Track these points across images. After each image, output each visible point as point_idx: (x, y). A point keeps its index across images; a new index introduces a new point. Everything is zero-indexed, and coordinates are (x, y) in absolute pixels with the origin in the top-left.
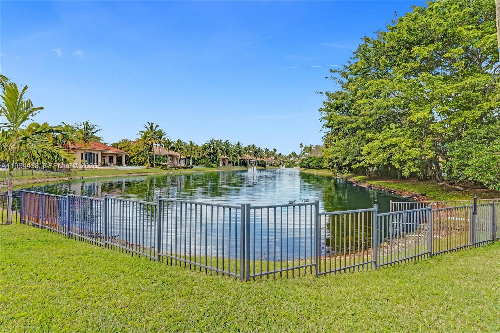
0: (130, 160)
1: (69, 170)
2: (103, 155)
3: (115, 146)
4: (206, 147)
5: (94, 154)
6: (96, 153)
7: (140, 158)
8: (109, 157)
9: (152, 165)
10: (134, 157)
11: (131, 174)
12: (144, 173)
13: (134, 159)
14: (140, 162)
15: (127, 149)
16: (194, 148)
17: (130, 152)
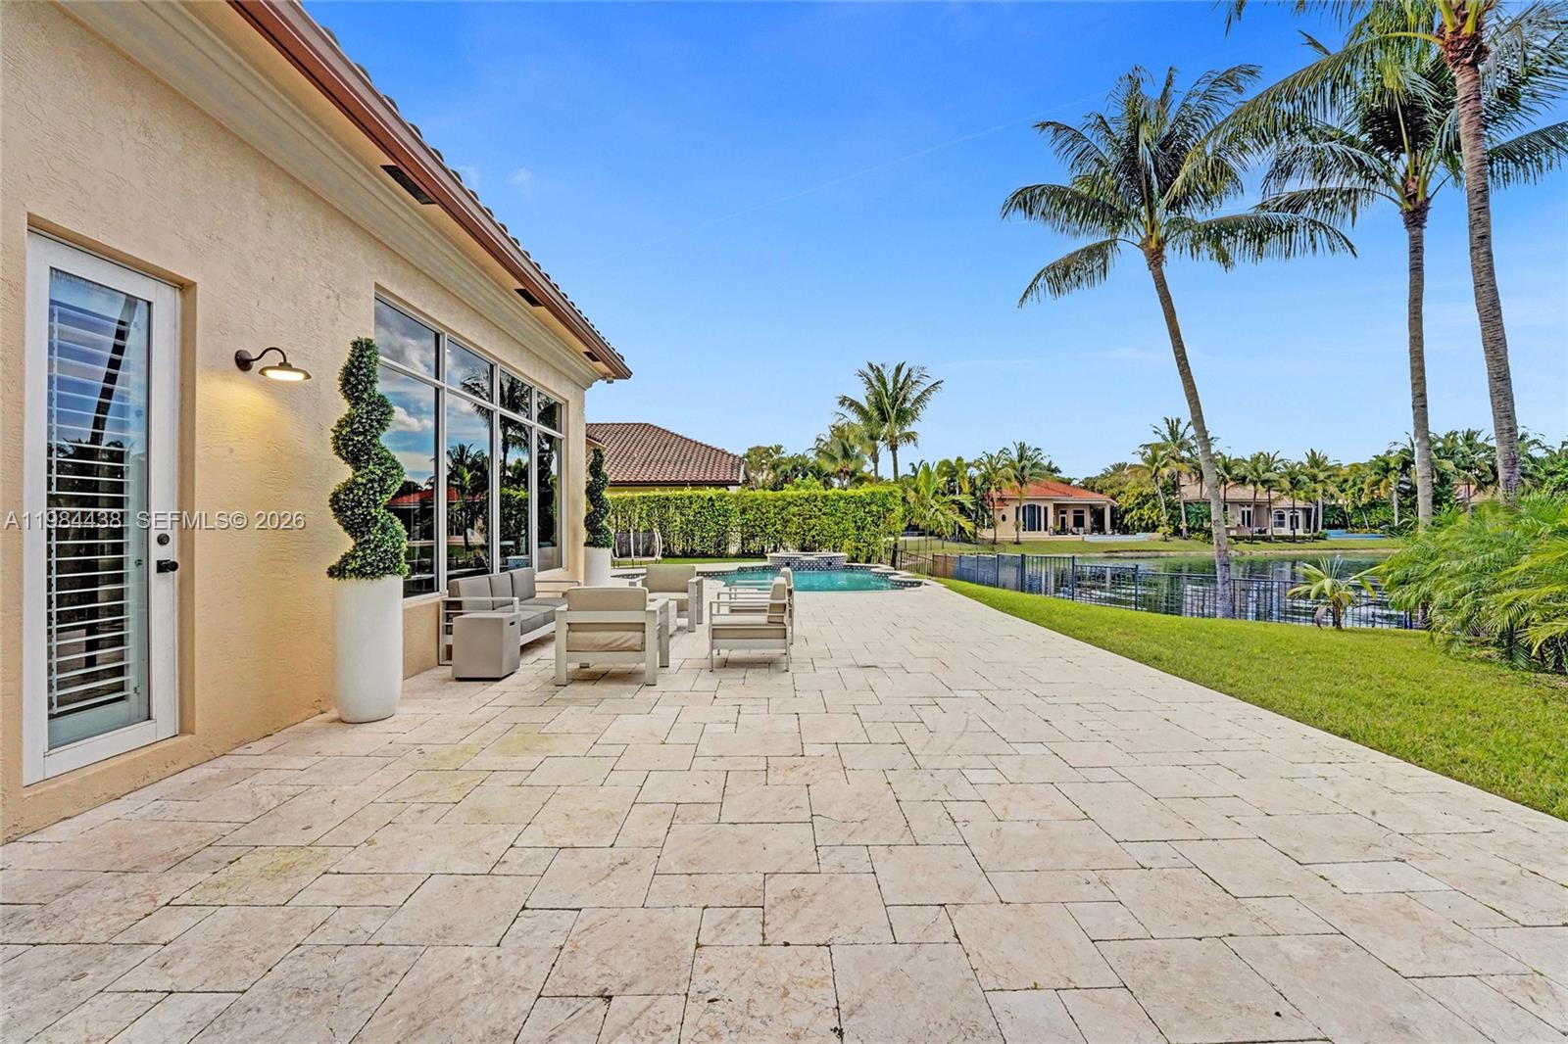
0: (1122, 517)
1: (994, 542)
2: (1060, 509)
3: (1089, 485)
4: (1387, 464)
5: (1039, 508)
6: (1043, 505)
7: (1146, 512)
8: (1075, 512)
9: (1177, 532)
10: (1132, 510)
11: (1116, 552)
12: (1149, 551)
13: (1132, 517)
14: (1147, 524)
15: (1115, 491)
16: (1321, 476)
17: (1122, 499)
